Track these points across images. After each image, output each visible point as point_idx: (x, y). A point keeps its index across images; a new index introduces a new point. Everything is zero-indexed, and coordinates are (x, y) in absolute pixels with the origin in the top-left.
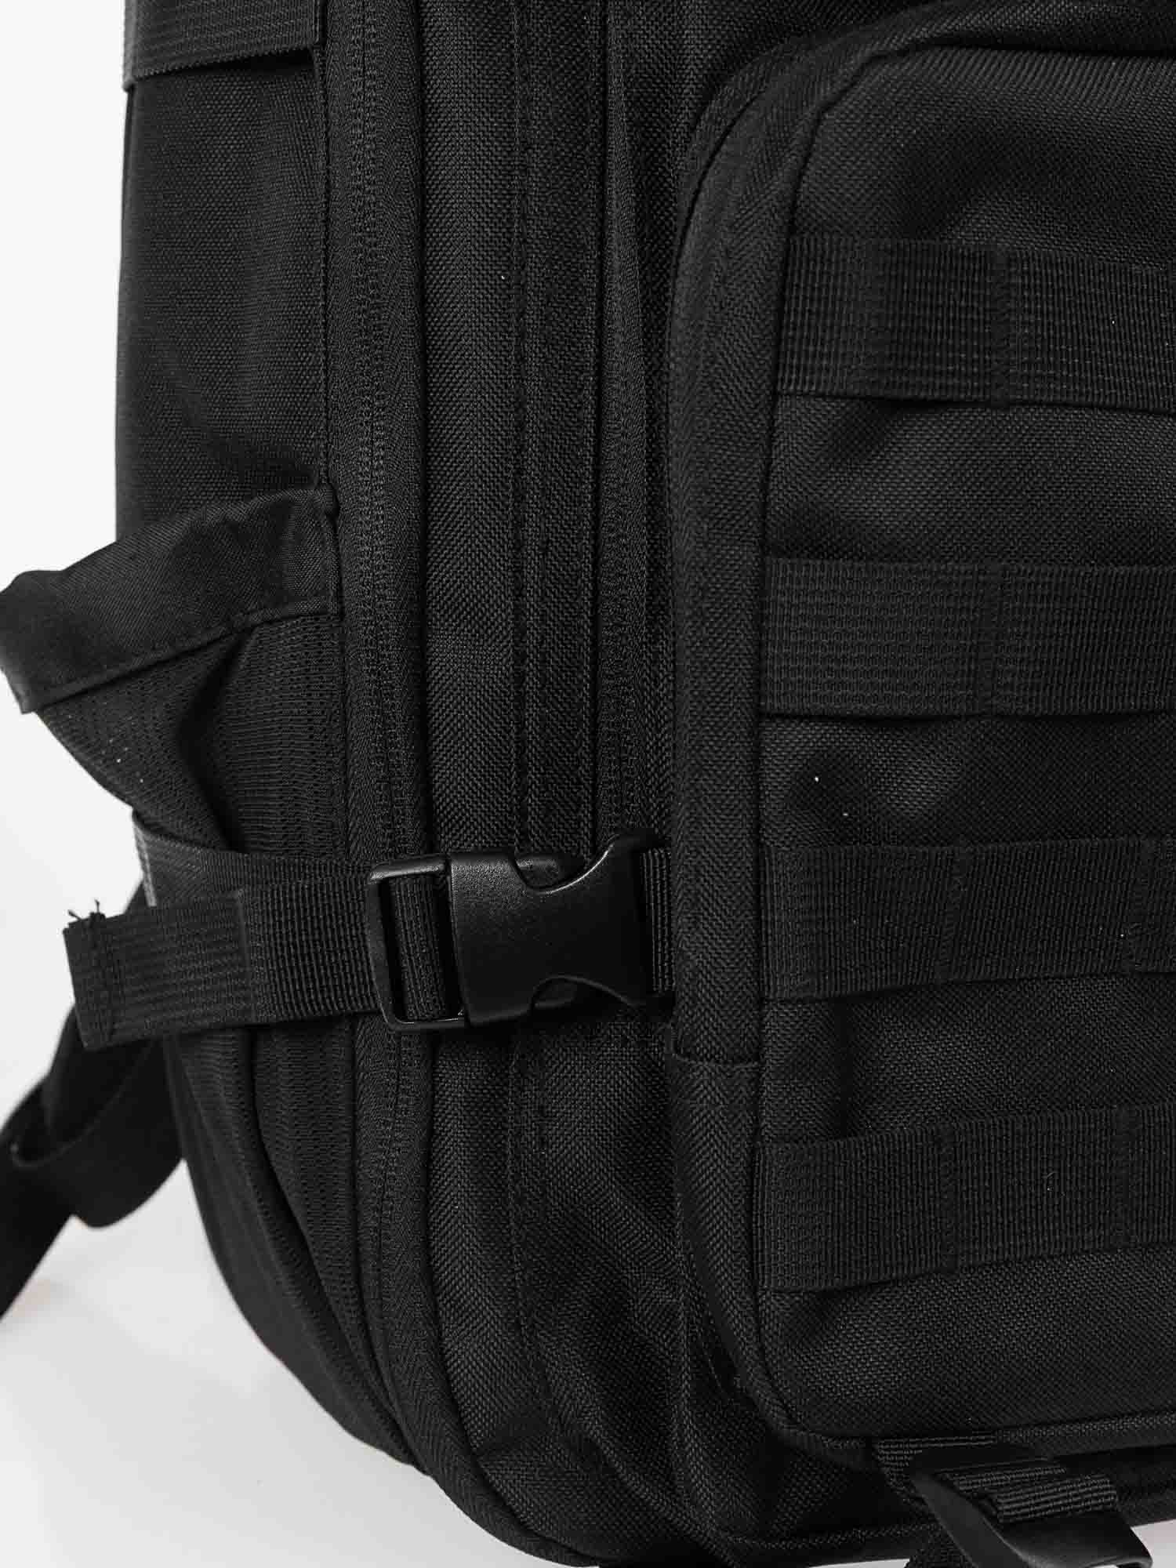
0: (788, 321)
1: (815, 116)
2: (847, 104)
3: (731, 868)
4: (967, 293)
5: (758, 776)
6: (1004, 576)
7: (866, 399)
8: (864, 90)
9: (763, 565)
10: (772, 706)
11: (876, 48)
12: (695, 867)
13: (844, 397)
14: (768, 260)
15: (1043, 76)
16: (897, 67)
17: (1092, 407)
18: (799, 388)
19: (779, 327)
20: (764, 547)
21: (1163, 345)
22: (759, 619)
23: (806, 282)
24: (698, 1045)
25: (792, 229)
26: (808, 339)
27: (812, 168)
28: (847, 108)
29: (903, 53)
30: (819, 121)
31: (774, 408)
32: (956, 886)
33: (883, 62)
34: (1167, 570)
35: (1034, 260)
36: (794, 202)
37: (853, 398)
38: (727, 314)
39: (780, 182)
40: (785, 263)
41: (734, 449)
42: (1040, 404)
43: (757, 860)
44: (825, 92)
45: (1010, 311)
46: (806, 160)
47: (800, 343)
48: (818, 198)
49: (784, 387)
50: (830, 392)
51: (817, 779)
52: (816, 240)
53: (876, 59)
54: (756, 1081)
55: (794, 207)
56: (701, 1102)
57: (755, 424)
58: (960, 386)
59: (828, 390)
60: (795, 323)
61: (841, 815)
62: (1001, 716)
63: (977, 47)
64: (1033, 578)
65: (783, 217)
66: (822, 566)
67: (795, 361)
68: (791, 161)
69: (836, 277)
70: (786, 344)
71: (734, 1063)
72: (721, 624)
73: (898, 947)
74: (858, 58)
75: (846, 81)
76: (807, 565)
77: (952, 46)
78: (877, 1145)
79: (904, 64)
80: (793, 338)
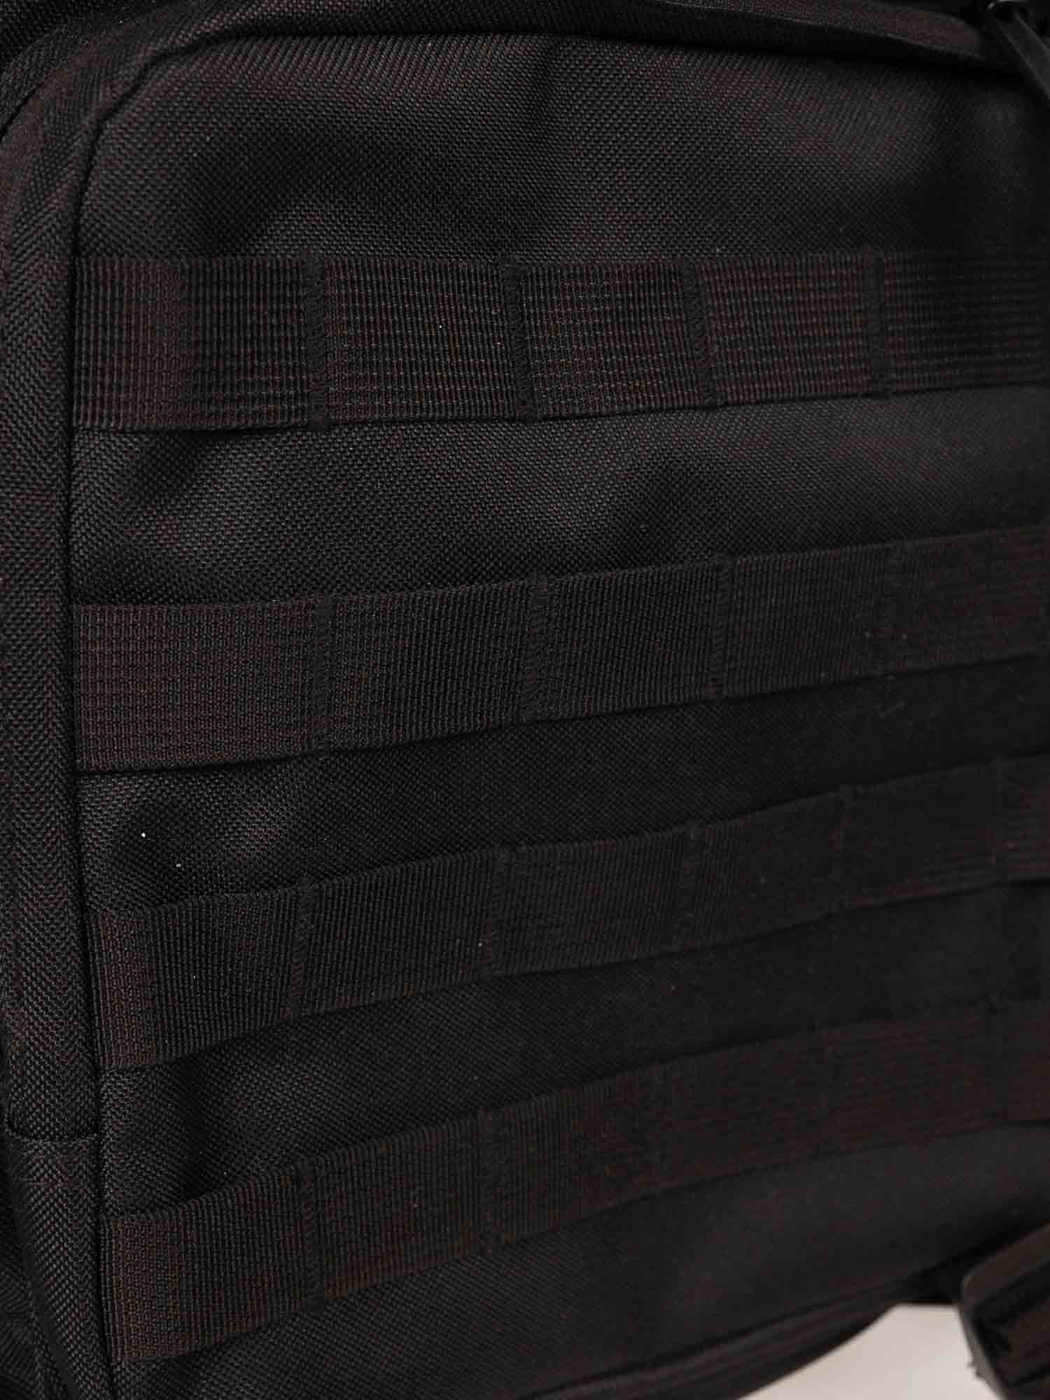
0: (80, 350)
1: (94, 127)
2: (130, 111)
3: (53, 940)
4: (278, 309)
5: (77, 838)
6: (335, 608)
7: (171, 433)
8: (147, 96)
9: (69, 612)
10: (89, 764)
11: (160, 45)
12: (14, 941)
13: (147, 432)
14: (52, 285)
15: (350, 66)
16: (184, 67)
17: (420, 421)
18: (96, 424)
19: (70, 356)
20: (69, 594)
21: (495, 345)
22: (67, 673)
23: (96, 309)
24: (31, 1122)
25: (76, 250)
26: (103, 369)
27: (94, 183)
28: (129, 116)
29: (191, 49)
30: (99, 131)
31: (70, 446)
32: (302, 926)
33: (168, 61)
34: (507, 585)
35: (350, 267)
36: (76, 221)
37: (156, 433)
38: (11, 344)
39: (58, 201)
40: (72, 288)
41: (28, 492)
42: (365, 422)
43: (82, 926)
44: (103, 97)
45: (326, 325)
46: (87, 174)
47: (95, 374)
48: (103, 216)
49: (80, 422)
50: (131, 428)
51: (144, 835)
52: (104, 262)
53: (160, 59)
54: (96, 1153)
55: (77, 228)
56: (38, 1179)
57: (50, 464)
58: (275, 411)
59: (128, 425)
60: (87, 353)
61: (175, 866)
62: (338, 752)
63: (276, 35)
64: (367, 607)
65: (65, 239)
66: (135, 611)
67: (90, 394)
68: (71, 175)
69: (129, 302)
70: (79, 374)
71: (71, 1138)
72: (25, 683)
73: (244, 992)
74: (140, 59)
75: (127, 83)
76: (119, 612)
77: (248, 37)
78: (231, 1197)
79: (192, 64)
80: (87, 369)
